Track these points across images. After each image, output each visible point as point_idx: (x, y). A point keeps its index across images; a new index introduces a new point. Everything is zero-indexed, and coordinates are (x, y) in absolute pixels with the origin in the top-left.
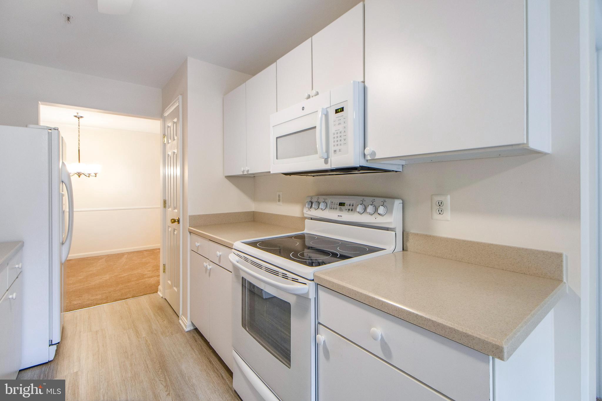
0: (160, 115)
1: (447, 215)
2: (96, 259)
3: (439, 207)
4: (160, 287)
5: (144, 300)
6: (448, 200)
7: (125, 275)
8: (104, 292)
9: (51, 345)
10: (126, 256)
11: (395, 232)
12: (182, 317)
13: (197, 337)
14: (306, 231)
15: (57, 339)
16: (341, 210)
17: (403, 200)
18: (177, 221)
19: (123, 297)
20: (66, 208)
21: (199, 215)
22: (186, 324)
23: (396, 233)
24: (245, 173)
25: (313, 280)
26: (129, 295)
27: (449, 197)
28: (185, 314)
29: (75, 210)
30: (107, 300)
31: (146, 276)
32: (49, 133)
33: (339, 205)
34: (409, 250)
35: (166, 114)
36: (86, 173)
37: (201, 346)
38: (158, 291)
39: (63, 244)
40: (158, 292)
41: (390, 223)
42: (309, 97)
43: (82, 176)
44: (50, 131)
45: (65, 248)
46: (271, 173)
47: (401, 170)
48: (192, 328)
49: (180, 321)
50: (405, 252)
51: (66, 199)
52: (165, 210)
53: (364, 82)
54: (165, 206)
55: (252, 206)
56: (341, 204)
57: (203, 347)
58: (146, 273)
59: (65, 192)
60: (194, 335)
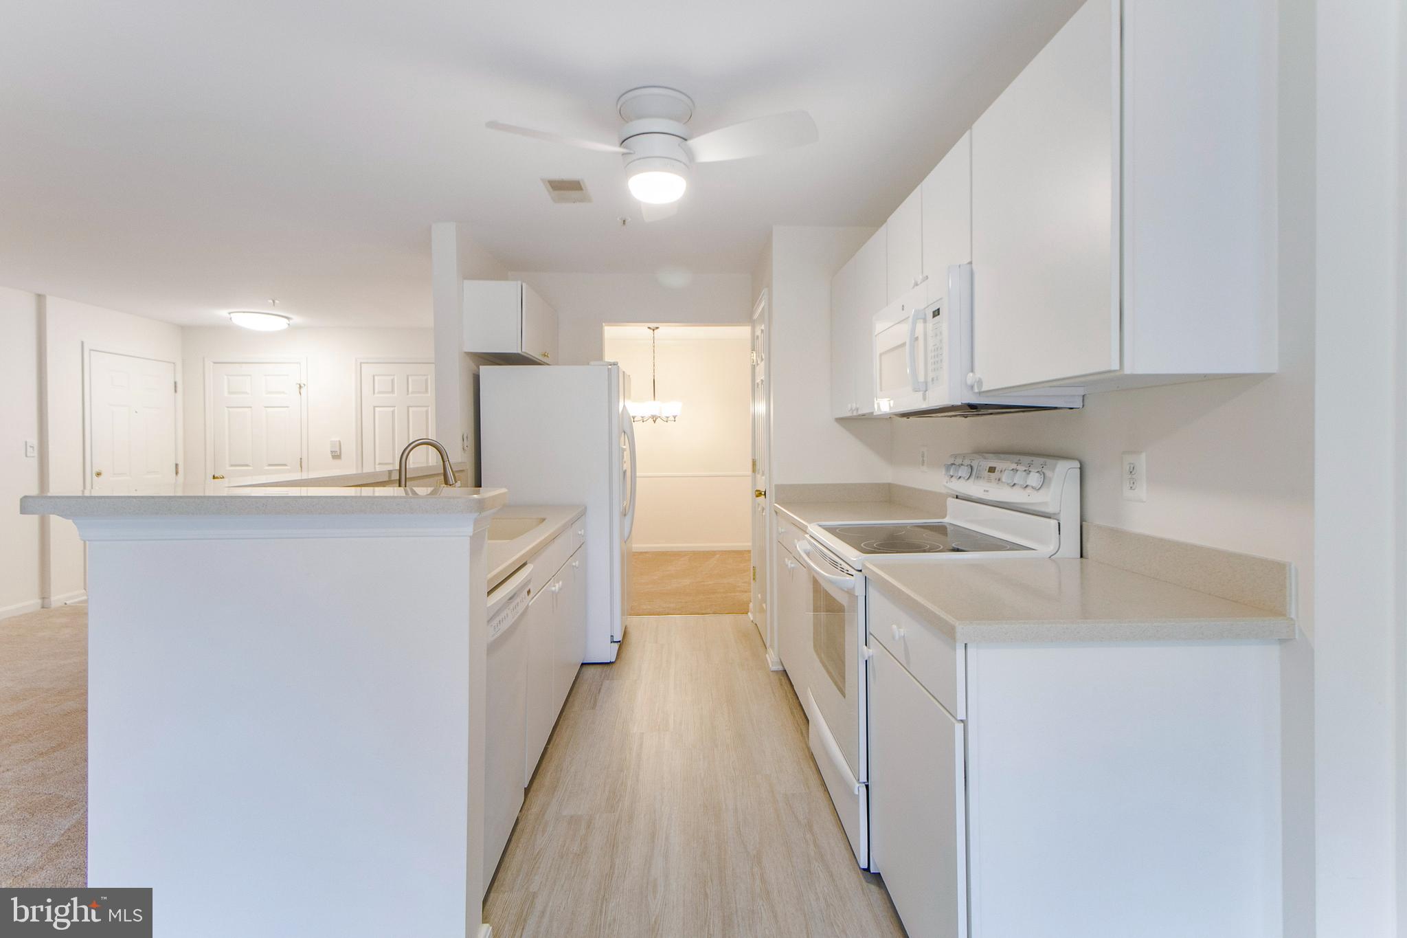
0: (747, 318)
1: (1142, 491)
2: (677, 555)
3: (1130, 477)
4: (751, 605)
5: (727, 619)
6: (1142, 461)
7: (710, 583)
8: (680, 600)
9: (613, 642)
10: (718, 556)
11: (1058, 520)
12: (770, 650)
13: (784, 681)
14: (947, 520)
15: (618, 637)
16: (989, 480)
17: (1081, 464)
18: (763, 493)
19: (703, 612)
20: (627, 466)
21: (791, 486)
22: (772, 660)
23: (1059, 523)
24: (855, 414)
25: (861, 571)
26: (709, 610)
27: (1143, 456)
28: (771, 646)
29: (638, 474)
30: (680, 612)
31: (739, 589)
32: (608, 369)
33: (989, 471)
34: (1090, 557)
35: (756, 316)
36: (664, 415)
37: (786, 692)
38: (748, 612)
39: (625, 515)
40: (749, 614)
41: (1045, 503)
42: (916, 284)
43: (658, 420)
44: (610, 367)
45: (627, 520)
46: (875, 414)
47: (1078, 404)
48: (781, 668)
49: (767, 655)
50: (1084, 560)
51: (627, 455)
52: (755, 477)
53: (971, 263)
54: (754, 471)
55: (886, 474)
56: (992, 470)
57: (788, 694)
58: (740, 584)
59: (626, 447)
60: (782, 678)
